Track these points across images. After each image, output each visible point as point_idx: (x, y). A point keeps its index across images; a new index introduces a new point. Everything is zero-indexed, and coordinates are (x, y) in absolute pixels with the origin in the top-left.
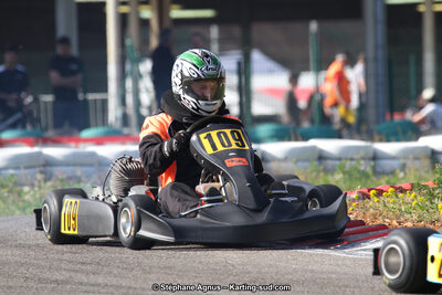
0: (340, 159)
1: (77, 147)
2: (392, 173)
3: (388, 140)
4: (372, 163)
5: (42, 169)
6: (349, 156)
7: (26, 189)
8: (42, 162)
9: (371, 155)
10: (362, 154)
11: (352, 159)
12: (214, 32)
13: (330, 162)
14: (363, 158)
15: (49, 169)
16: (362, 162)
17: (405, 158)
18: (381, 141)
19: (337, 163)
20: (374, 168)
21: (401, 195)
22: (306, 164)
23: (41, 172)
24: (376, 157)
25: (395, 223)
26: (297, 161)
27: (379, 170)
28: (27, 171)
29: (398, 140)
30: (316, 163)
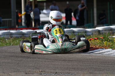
0: (78, 32)
1: (16, 30)
2: (90, 35)
3: (88, 28)
4: (85, 33)
5: (10, 35)
6: (80, 32)
7: (7, 40)
8: (10, 34)
9: (85, 31)
10: (83, 31)
11: (81, 32)
12: (45, 4)
13: (75, 33)
14: (83, 32)
15: (11, 35)
16: (83, 33)
17: (93, 32)
18: (87, 28)
19: (77, 33)
20: (86, 34)
21: (95, 40)
22: (70, 34)
23: (10, 36)
24: (86, 32)
25: (94, 47)
26: (68, 33)
27: (87, 35)
28: (7, 36)
29: (91, 28)
30: (72, 33)
